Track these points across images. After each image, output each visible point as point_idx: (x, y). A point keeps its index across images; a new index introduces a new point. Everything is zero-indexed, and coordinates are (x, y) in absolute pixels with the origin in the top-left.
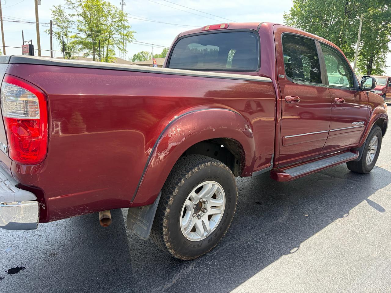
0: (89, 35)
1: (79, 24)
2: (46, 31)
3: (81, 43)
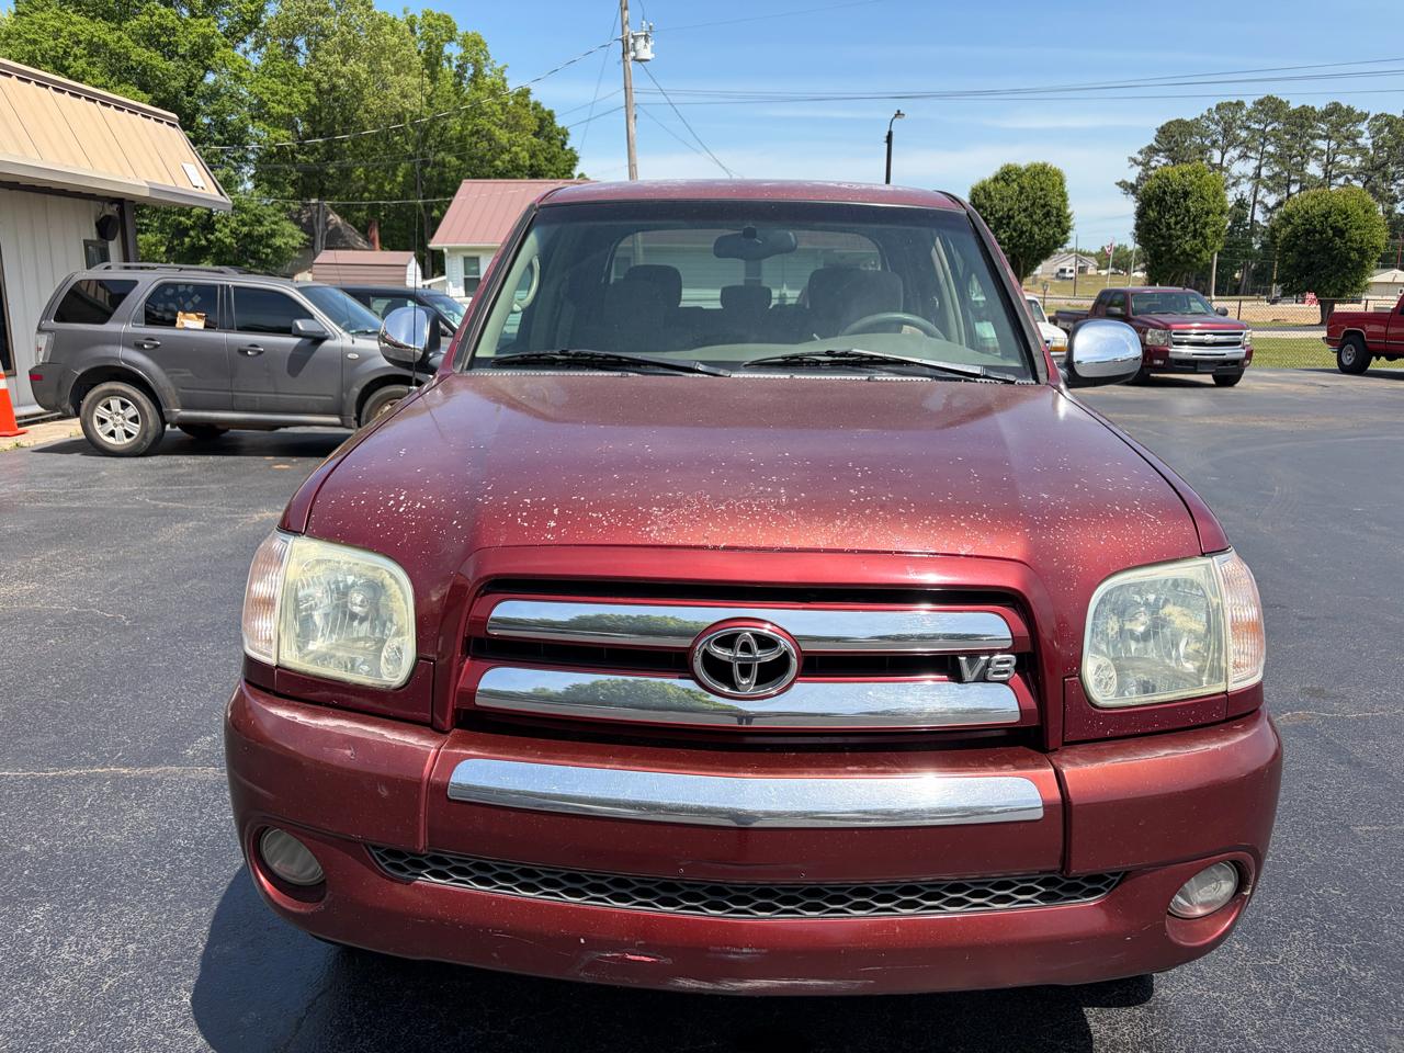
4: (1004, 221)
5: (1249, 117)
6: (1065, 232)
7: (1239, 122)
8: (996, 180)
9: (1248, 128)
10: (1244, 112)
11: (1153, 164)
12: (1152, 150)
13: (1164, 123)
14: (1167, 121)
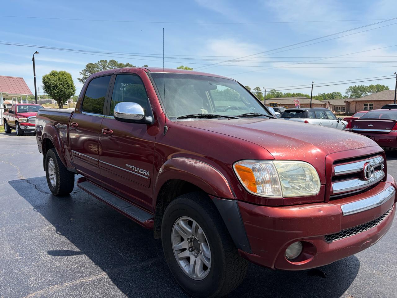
4: (55, 87)
5: (109, 65)
6: (74, 91)
7: (106, 66)
8: (50, 75)
9: (109, 67)
10: (107, 63)
11: (86, 74)
12: (85, 71)
13: (87, 64)
14: (88, 63)
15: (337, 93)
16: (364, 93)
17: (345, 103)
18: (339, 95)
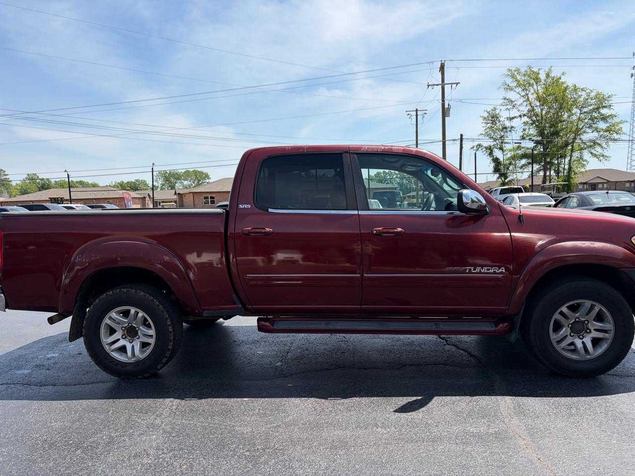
0: (537, 142)
1: (525, 127)
2: (473, 147)
3: (524, 156)
15: (142, 180)
16: (179, 181)
17: (176, 196)
18: (144, 183)
